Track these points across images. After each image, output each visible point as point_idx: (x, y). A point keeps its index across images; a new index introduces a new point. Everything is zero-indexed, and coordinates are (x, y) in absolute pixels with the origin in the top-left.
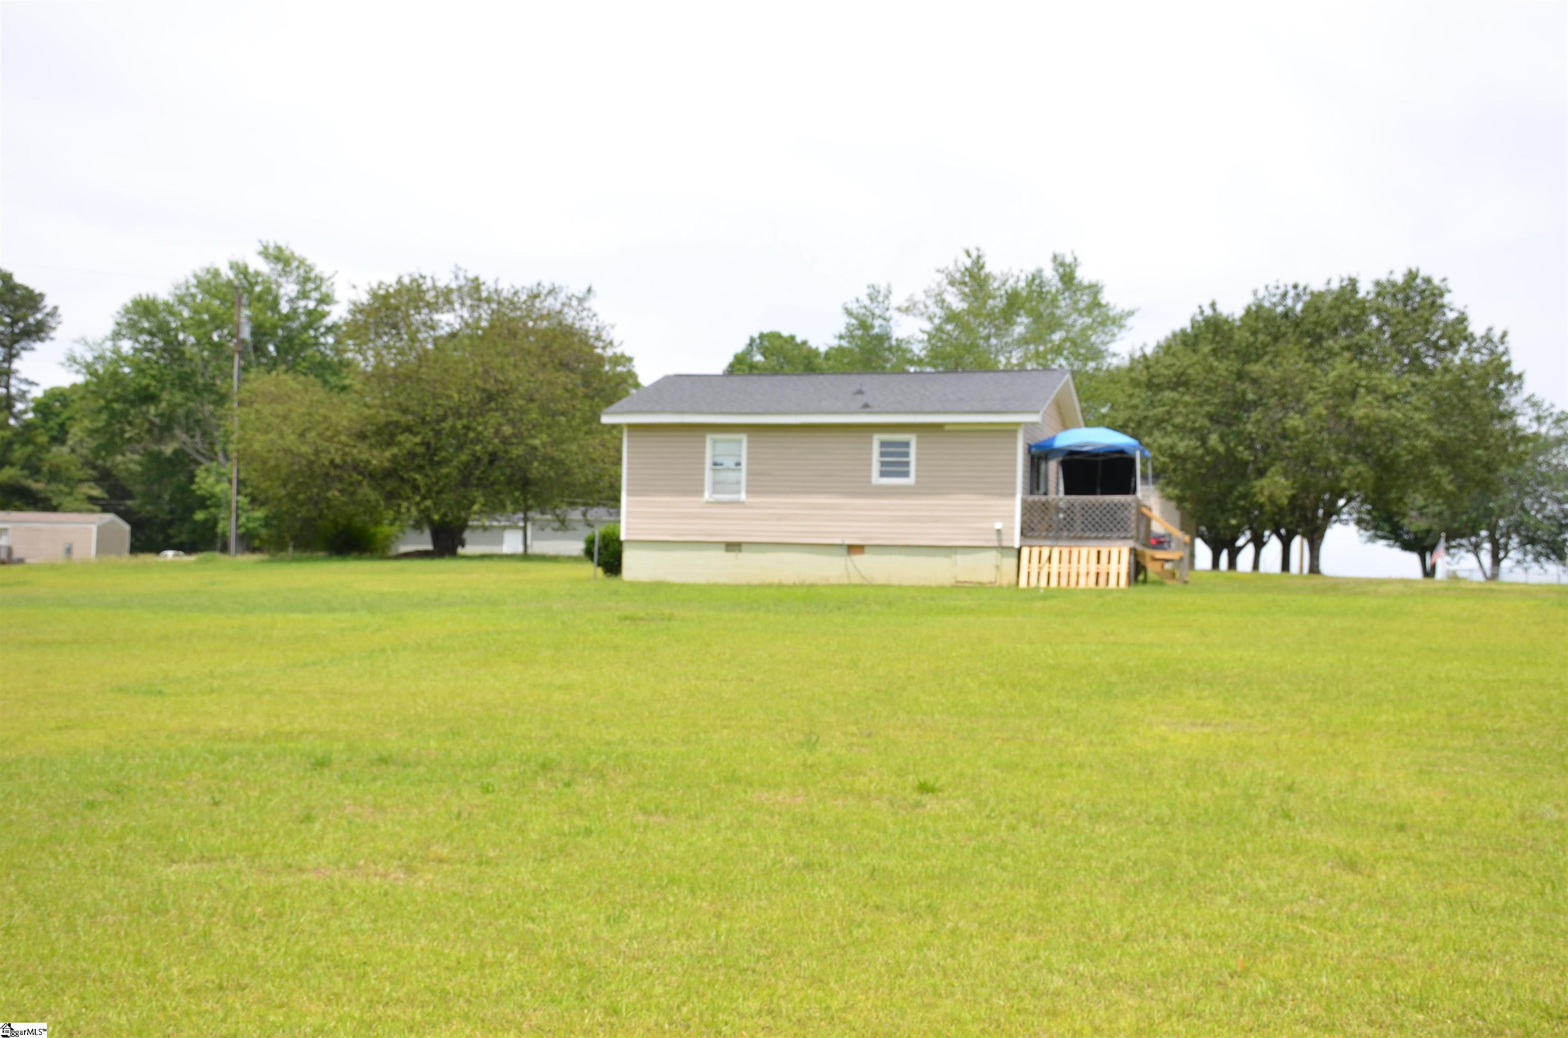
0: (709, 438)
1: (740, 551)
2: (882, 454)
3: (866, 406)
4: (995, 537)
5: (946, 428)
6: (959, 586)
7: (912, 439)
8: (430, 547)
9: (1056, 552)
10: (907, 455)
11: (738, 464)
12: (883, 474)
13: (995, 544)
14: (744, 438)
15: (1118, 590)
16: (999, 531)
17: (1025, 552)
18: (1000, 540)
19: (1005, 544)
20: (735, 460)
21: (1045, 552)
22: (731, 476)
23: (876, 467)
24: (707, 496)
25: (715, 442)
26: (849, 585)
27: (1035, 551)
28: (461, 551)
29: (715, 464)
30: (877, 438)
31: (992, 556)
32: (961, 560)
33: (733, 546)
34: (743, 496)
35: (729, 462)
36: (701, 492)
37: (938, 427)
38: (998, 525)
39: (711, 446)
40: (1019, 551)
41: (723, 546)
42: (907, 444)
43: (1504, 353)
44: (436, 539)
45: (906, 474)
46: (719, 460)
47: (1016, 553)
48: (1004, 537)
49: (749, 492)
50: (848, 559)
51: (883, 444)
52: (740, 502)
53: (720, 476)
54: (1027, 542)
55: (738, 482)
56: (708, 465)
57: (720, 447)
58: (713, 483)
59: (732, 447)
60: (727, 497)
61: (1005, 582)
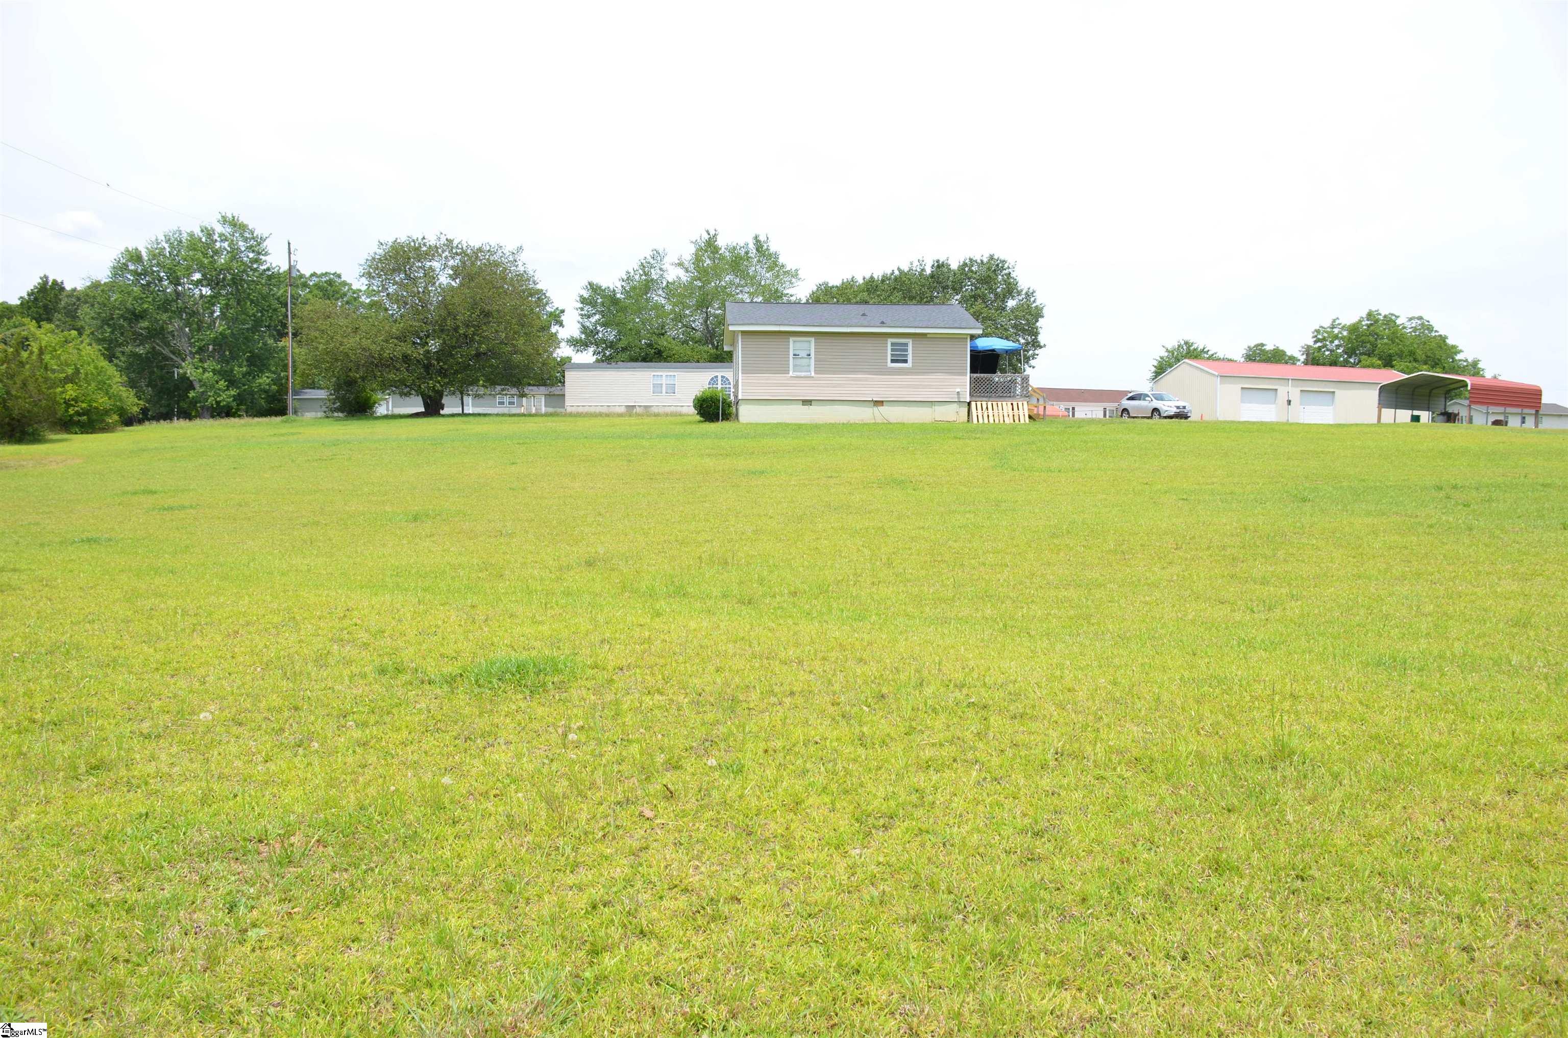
0: (791, 339)
1: (811, 405)
2: (892, 350)
4: (957, 396)
5: (929, 336)
7: (910, 342)
8: (423, 410)
9: (990, 404)
10: (906, 350)
11: (809, 356)
12: (893, 361)
13: (957, 400)
14: (813, 340)
15: (1025, 424)
16: (959, 393)
17: (973, 404)
18: (959, 398)
19: (962, 400)
20: (807, 352)
21: (984, 404)
22: (804, 362)
23: (889, 358)
24: (791, 374)
25: (794, 342)
26: (875, 423)
27: (979, 404)
28: (442, 412)
29: (795, 355)
30: (890, 341)
31: (955, 406)
32: (939, 409)
33: (807, 402)
34: (813, 374)
35: (803, 354)
36: (787, 372)
37: (924, 335)
38: (958, 390)
39: (793, 345)
40: (969, 404)
41: (801, 402)
42: (906, 345)
43: (1034, 301)
44: (426, 405)
45: (906, 361)
46: (798, 352)
47: (967, 405)
48: (962, 396)
49: (815, 373)
50: (875, 409)
51: (893, 344)
52: (811, 377)
53: (799, 362)
54: (974, 399)
55: (809, 366)
56: (791, 356)
57: (798, 345)
58: (795, 366)
59: (806, 345)
60: (803, 374)
61: (961, 421)
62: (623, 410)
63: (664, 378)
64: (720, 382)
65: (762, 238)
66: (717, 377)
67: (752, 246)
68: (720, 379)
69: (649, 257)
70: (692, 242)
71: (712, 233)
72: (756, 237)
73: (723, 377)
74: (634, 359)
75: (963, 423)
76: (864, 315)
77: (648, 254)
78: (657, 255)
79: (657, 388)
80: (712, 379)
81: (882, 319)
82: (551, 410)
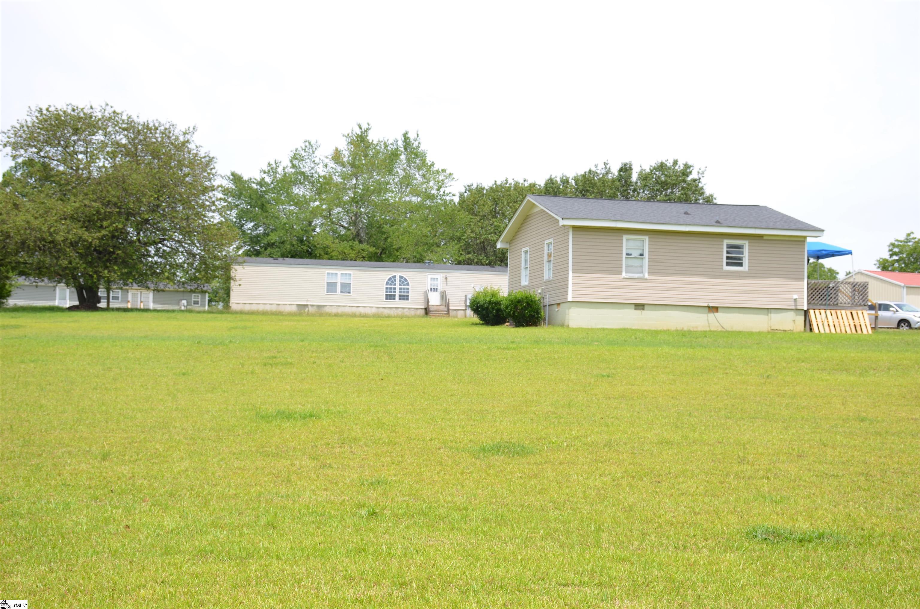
0: (625, 237)
1: (643, 309)
2: (728, 252)
3: (718, 222)
4: (793, 303)
5: (765, 238)
6: (773, 332)
7: (746, 244)
8: (77, 303)
9: (828, 313)
10: (742, 253)
11: (642, 255)
12: (728, 264)
13: (793, 307)
14: (646, 238)
16: (795, 300)
17: (812, 312)
18: (796, 305)
19: (799, 307)
20: (640, 252)
21: (823, 312)
22: (637, 263)
23: (724, 261)
24: (624, 275)
25: (627, 240)
26: (710, 331)
27: (818, 311)
29: (627, 254)
30: (726, 242)
31: (791, 314)
32: (775, 317)
33: (640, 307)
34: (646, 276)
35: (635, 253)
36: (620, 272)
37: (760, 237)
38: (795, 297)
39: (626, 242)
40: (806, 313)
41: (633, 306)
42: (742, 246)
44: (81, 297)
45: (741, 265)
46: (630, 252)
47: (803, 313)
48: (798, 304)
49: (649, 273)
50: (711, 315)
51: (729, 246)
52: (643, 279)
53: (631, 262)
54: (811, 307)
55: (642, 266)
56: (624, 255)
57: (632, 244)
58: (627, 266)
59: (639, 244)
60: (636, 276)
61: (798, 330)
62: (294, 309)
63: (339, 276)
64: (398, 282)
65: (412, 136)
66: (394, 277)
67: (400, 143)
68: (398, 279)
69: (300, 149)
70: (344, 135)
71: (365, 127)
72: (405, 135)
73: (401, 277)
74: (283, 256)
75: (799, 332)
76: (686, 213)
77: (300, 145)
78: (310, 146)
79: (331, 287)
80: (390, 279)
81: (717, 218)
82: (159, 307)
